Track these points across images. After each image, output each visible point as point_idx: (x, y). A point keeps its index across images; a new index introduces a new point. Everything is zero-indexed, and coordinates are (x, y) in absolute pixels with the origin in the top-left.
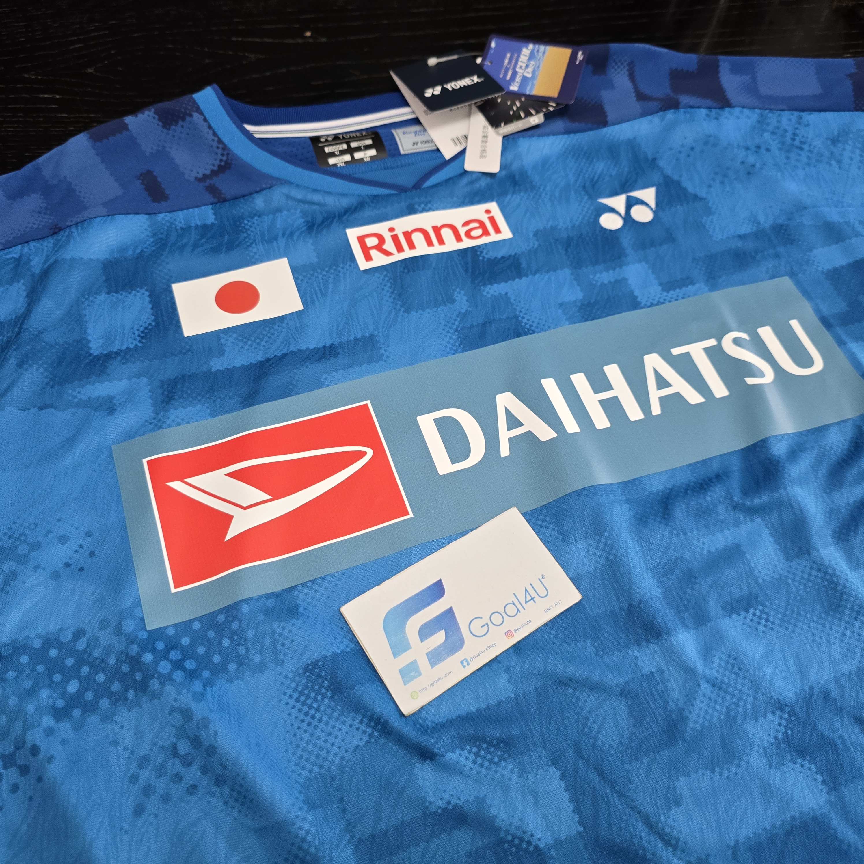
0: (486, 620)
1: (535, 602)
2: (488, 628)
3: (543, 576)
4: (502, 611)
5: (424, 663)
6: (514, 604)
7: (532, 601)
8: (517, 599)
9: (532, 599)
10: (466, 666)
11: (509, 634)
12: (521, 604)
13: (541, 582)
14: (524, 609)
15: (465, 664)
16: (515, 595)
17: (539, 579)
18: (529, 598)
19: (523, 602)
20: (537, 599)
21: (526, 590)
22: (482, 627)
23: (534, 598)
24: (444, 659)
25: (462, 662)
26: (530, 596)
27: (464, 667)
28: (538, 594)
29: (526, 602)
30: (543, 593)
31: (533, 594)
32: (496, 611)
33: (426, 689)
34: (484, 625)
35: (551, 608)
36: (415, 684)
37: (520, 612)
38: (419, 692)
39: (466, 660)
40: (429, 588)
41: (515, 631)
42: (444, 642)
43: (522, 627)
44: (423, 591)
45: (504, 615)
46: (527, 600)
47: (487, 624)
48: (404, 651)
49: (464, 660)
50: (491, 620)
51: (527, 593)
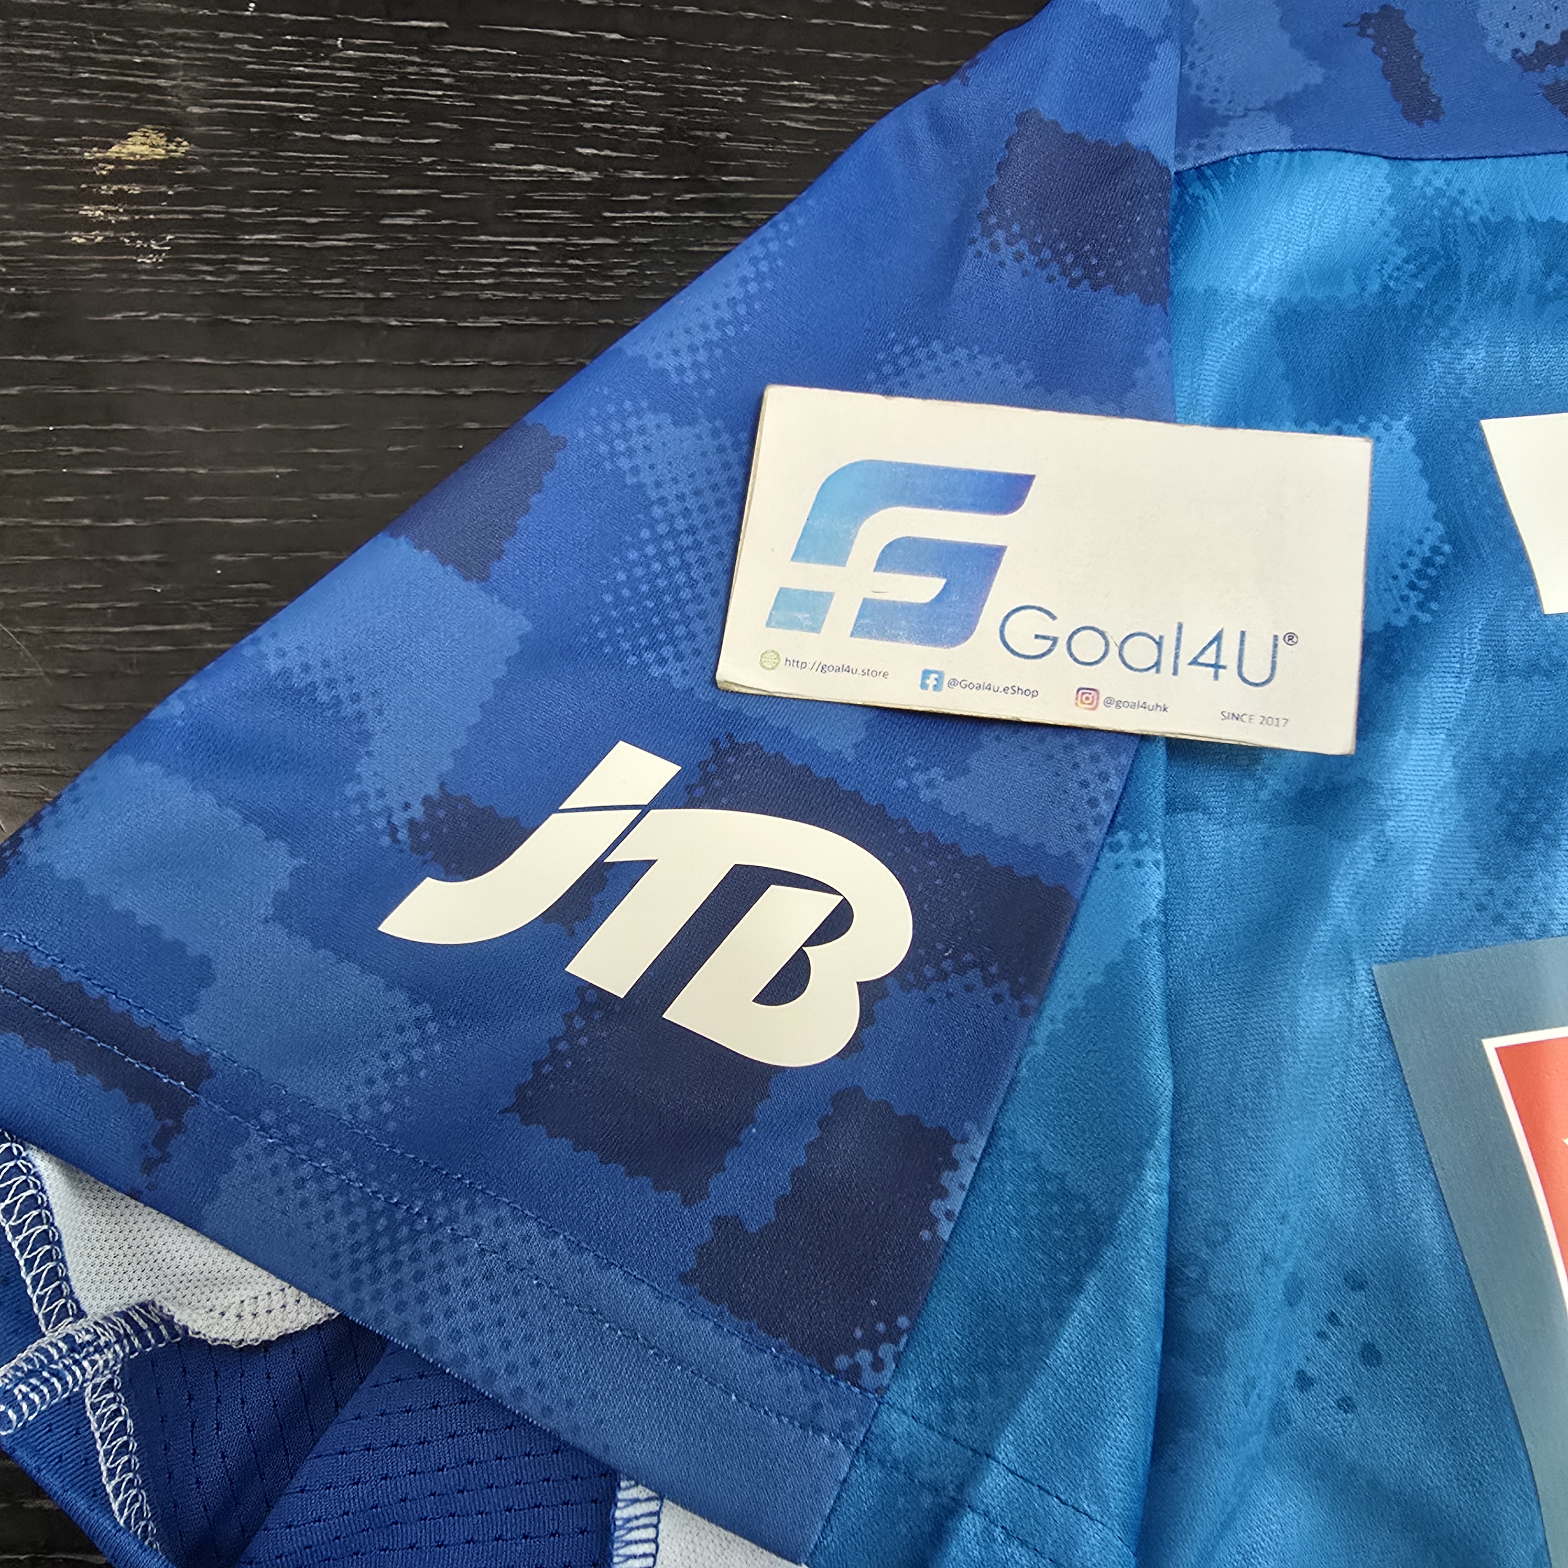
1: (1216, 677)
2: (1050, 651)
3: (1291, 638)
4: (1115, 638)
5: (843, 613)
6: (1159, 644)
7: (1212, 670)
8: (1178, 640)
9: (1217, 666)
10: (931, 687)
11: (1087, 694)
12: (1177, 656)
13: (1275, 646)
14: (1175, 673)
15: (931, 682)
16: (1180, 627)
17: (1276, 637)
18: (1209, 657)
20: (1229, 675)
21: (1218, 638)
22: (1037, 637)
23: (1224, 667)
24: (894, 638)
25: (926, 674)
26: (1218, 657)
27: (924, 686)
28: (1240, 666)
29: (1194, 662)
30: (1256, 669)
31: (1229, 656)
32: (1101, 629)
33: (804, 665)
34: (1044, 637)
35: (1245, 718)
36: (789, 640)
37: (1158, 671)
38: (783, 661)
39: (941, 675)
40: (991, 477)
41: (1109, 702)
42: (925, 604)
43: (1133, 706)
44: (972, 473)
45: (1114, 650)
46: (1200, 660)
47: (1055, 640)
48: (825, 560)
49: (936, 672)
50: (1071, 638)
51: (1214, 646)
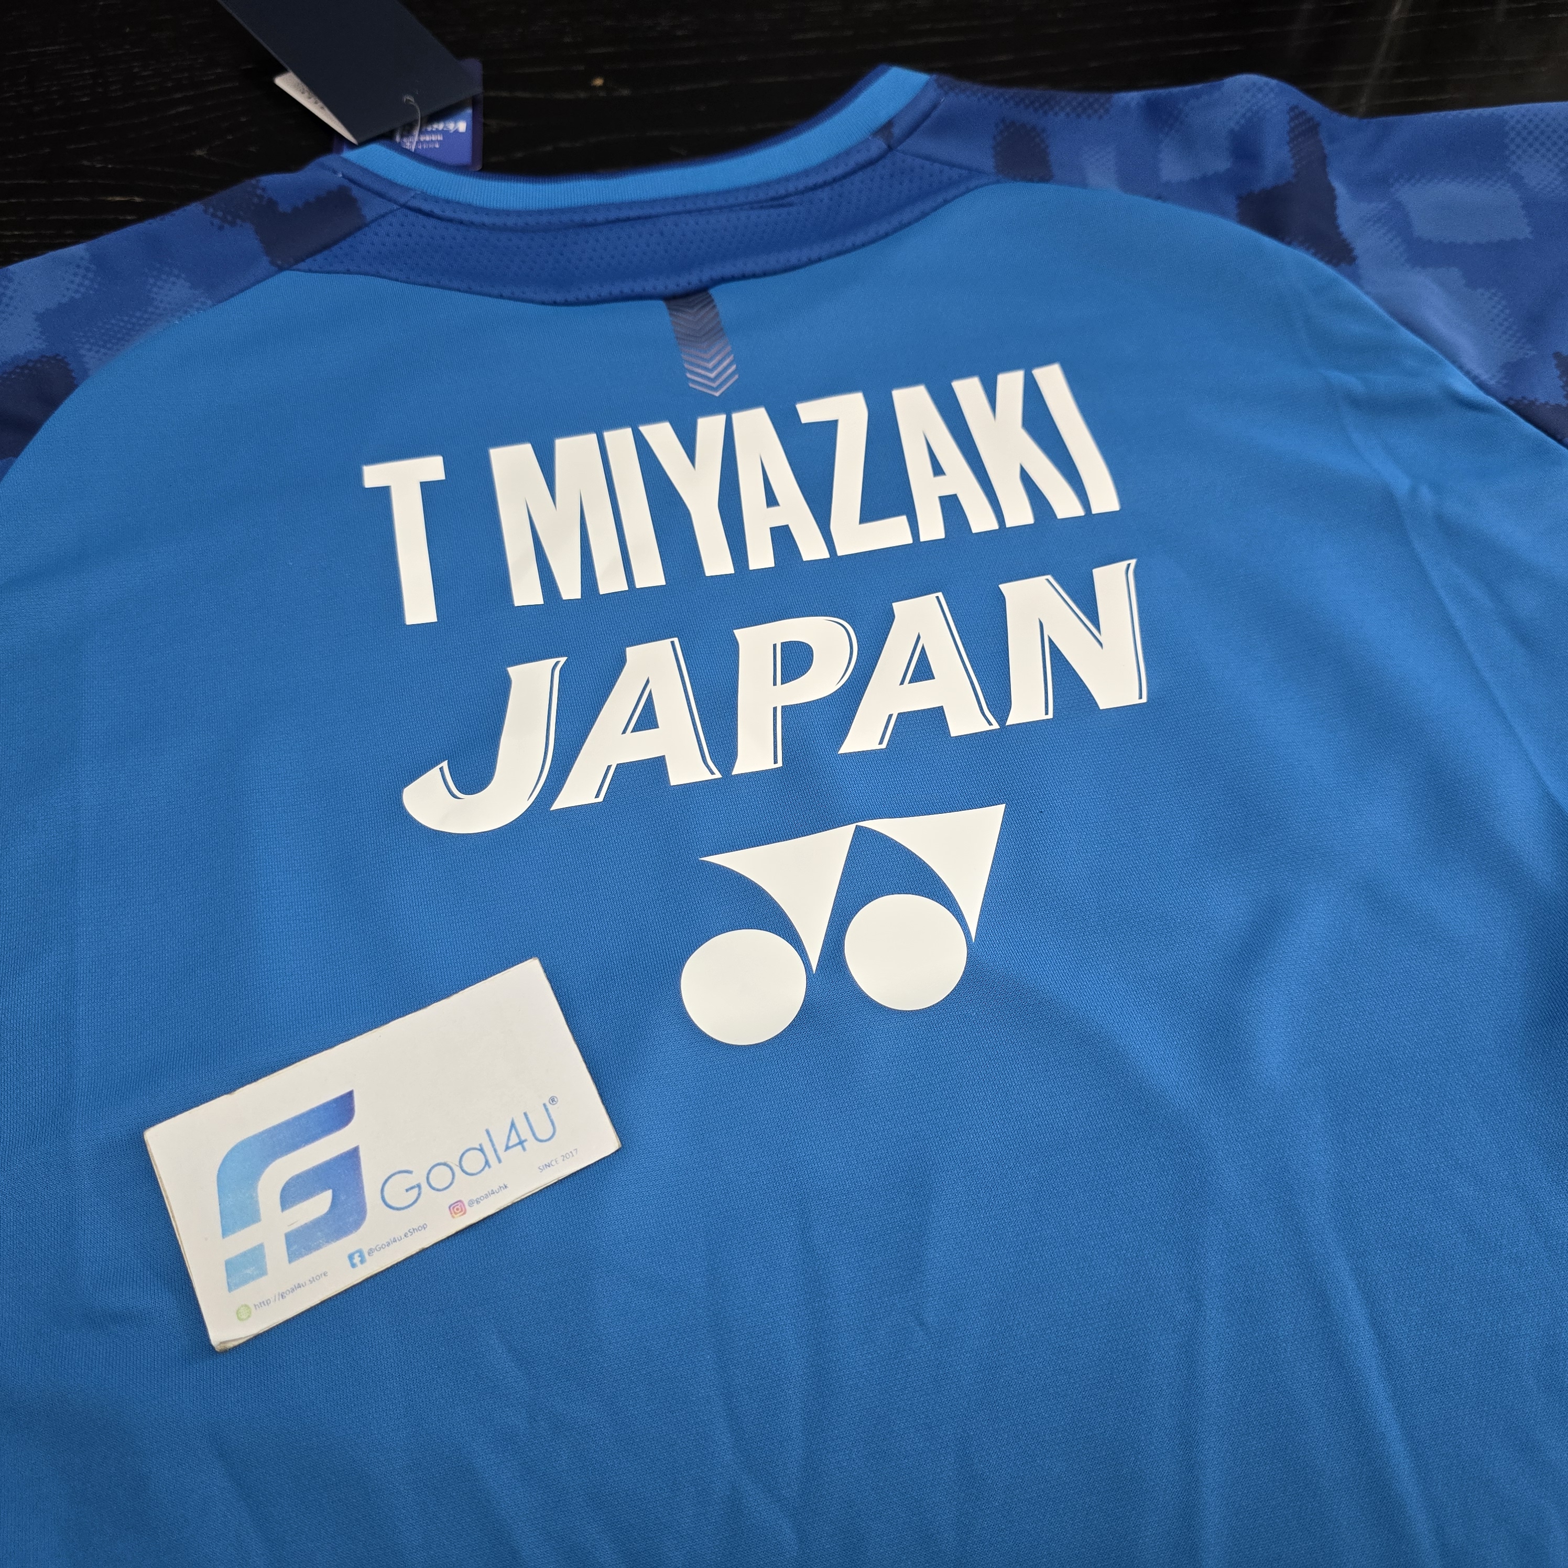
0: (419, 1177)
1: (524, 1149)
2: (419, 1194)
3: (553, 1100)
4: (454, 1162)
5: (276, 1251)
6: (481, 1150)
7: (519, 1147)
8: (491, 1140)
9: (521, 1143)
10: (359, 1264)
11: (457, 1208)
12: (495, 1151)
13: (547, 1110)
14: (500, 1161)
15: (357, 1260)
16: (488, 1132)
17: (545, 1105)
18: (514, 1140)
19: (501, 1148)
20: (531, 1143)
21: (513, 1125)
22: (407, 1190)
23: (525, 1140)
24: (318, 1247)
25: (351, 1257)
26: (518, 1136)
27: (353, 1265)
28: (534, 1134)
29: (507, 1148)
30: (544, 1130)
31: (525, 1133)
32: (442, 1161)
33: (268, 1302)
34: (412, 1188)
35: (554, 1163)
36: (249, 1292)
37: (489, 1167)
38: (253, 1308)
39: (360, 1252)
40: (325, 1107)
41: (471, 1203)
42: (327, 1214)
43: (487, 1196)
44: (312, 1111)
45: (457, 1170)
46: (510, 1145)
47: (419, 1186)
48: (245, 1224)
49: (357, 1252)
50: (428, 1178)
51: (513, 1131)
